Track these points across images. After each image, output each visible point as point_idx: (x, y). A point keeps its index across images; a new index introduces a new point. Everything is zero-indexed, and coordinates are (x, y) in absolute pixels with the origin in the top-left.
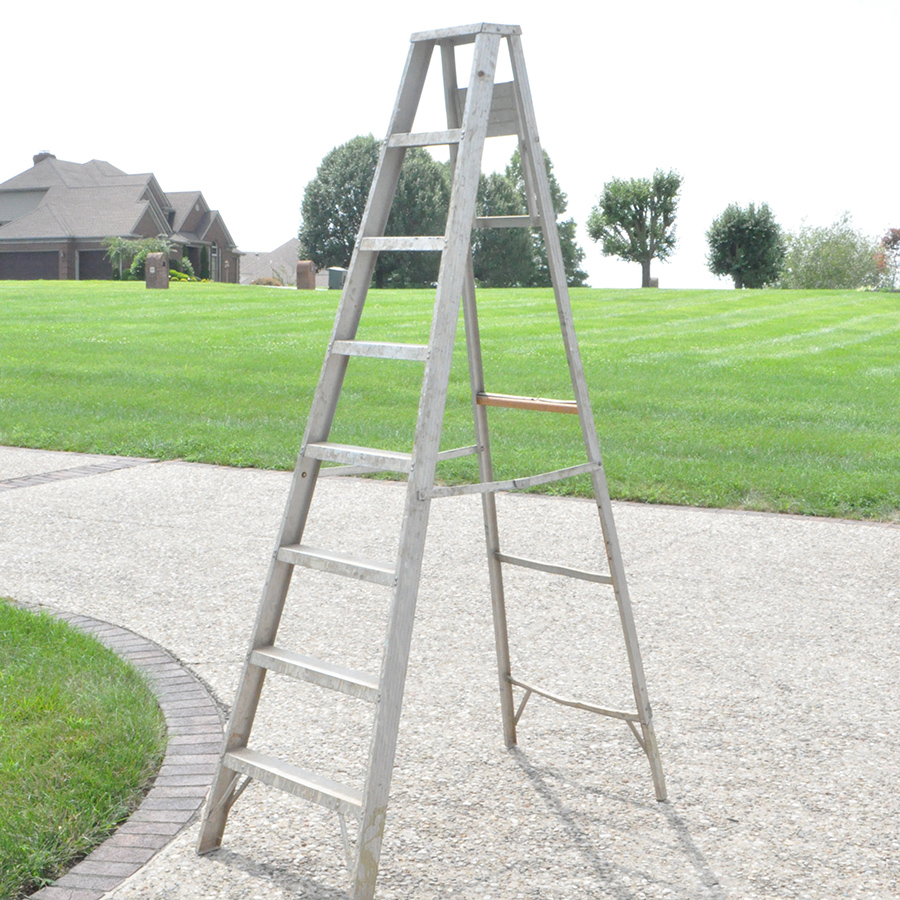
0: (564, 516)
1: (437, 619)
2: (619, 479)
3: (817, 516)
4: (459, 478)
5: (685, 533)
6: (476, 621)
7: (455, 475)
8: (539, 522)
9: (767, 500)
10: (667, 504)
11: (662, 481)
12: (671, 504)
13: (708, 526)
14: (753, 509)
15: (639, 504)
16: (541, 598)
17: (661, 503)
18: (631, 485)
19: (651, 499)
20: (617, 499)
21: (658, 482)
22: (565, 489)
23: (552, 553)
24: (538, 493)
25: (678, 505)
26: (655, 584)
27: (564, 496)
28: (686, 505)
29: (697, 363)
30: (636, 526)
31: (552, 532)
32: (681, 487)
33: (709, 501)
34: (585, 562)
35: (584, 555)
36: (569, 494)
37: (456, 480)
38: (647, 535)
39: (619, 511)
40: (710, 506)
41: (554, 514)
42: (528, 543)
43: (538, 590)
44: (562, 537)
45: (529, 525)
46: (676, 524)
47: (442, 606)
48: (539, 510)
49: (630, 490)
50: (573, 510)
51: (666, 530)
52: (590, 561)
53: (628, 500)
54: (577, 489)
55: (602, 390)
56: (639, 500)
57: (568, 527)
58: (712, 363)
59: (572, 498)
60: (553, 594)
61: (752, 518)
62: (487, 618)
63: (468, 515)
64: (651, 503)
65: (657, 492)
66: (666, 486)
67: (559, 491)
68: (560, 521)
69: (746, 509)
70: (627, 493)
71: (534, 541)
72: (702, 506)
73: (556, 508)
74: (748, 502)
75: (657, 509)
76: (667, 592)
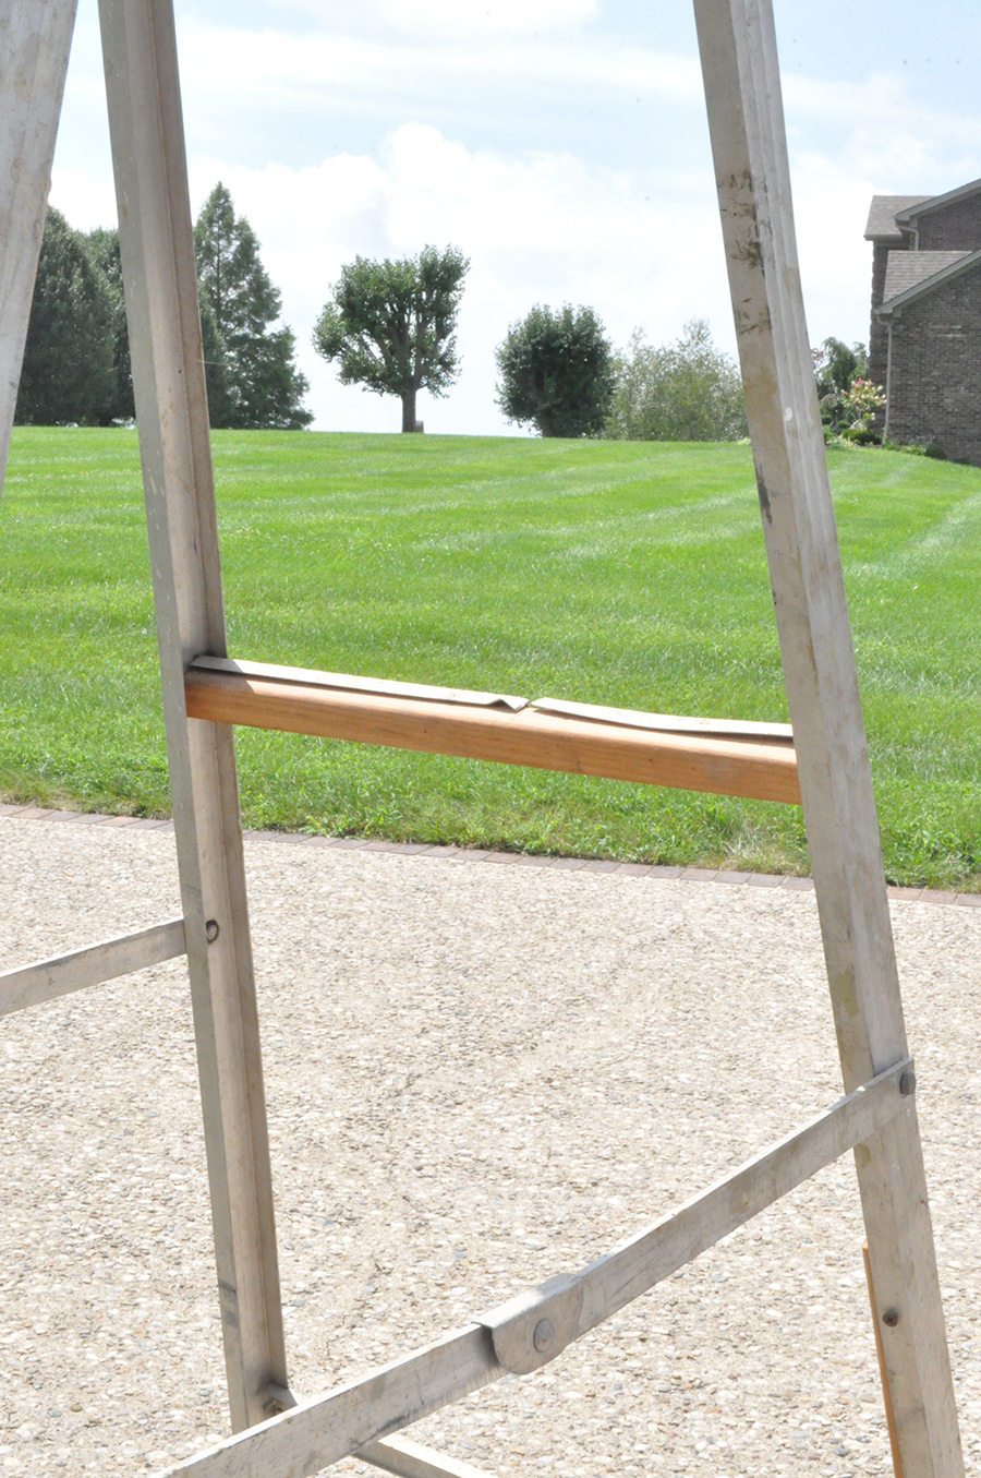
0: (349, 893)
1: (37, 1285)
2: (458, 797)
3: (902, 885)
4: (107, 794)
5: (634, 940)
6: (158, 1288)
7: (99, 787)
8: (295, 911)
9: (783, 848)
10: (568, 855)
11: (550, 803)
12: (576, 857)
13: (678, 918)
14: (757, 869)
15: (505, 856)
16: (331, 1176)
17: (555, 854)
18: (485, 810)
19: (534, 844)
20: (458, 844)
21: (539, 804)
22: (342, 822)
23: (338, 1010)
24: (282, 829)
25: (593, 858)
26: (616, 1112)
27: (341, 836)
28: (611, 859)
29: (547, 552)
30: (518, 920)
31: (329, 943)
32: (591, 815)
33: (658, 850)
34: (425, 1041)
35: (419, 1015)
36: (351, 832)
37: (100, 798)
38: (552, 948)
39: (469, 878)
40: (663, 862)
41: (326, 888)
42: (278, 979)
43: (319, 1145)
44: (355, 960)
45: (272, 921)
46: (606, 912)
47: (55, 1225)
48: (293, 878)
49: (485, 824)
50: (367, 875)
51: (590, 930)
52: (435, 1034)
53: (482, 847)
54: (370, 821)
55: (393, 601)
56: (506, 847)
57: (363, 925)
58: (573, 552)
59: (360, 841)
60: (361, 1160)
61: (764, 891)
62: (185, 1269)
63: (130, 895)
64: (535, 853)
65: (543, 827)
66: (561, 814)
67: (328, 826)
68: (345, 907)
69: (740, 869)
70: (481, 830)
71: (289, 973)
72: (645, 861)
73: (330, 871)
74: (740, 851)
75: (552, 871)
76: (655, 1141)
